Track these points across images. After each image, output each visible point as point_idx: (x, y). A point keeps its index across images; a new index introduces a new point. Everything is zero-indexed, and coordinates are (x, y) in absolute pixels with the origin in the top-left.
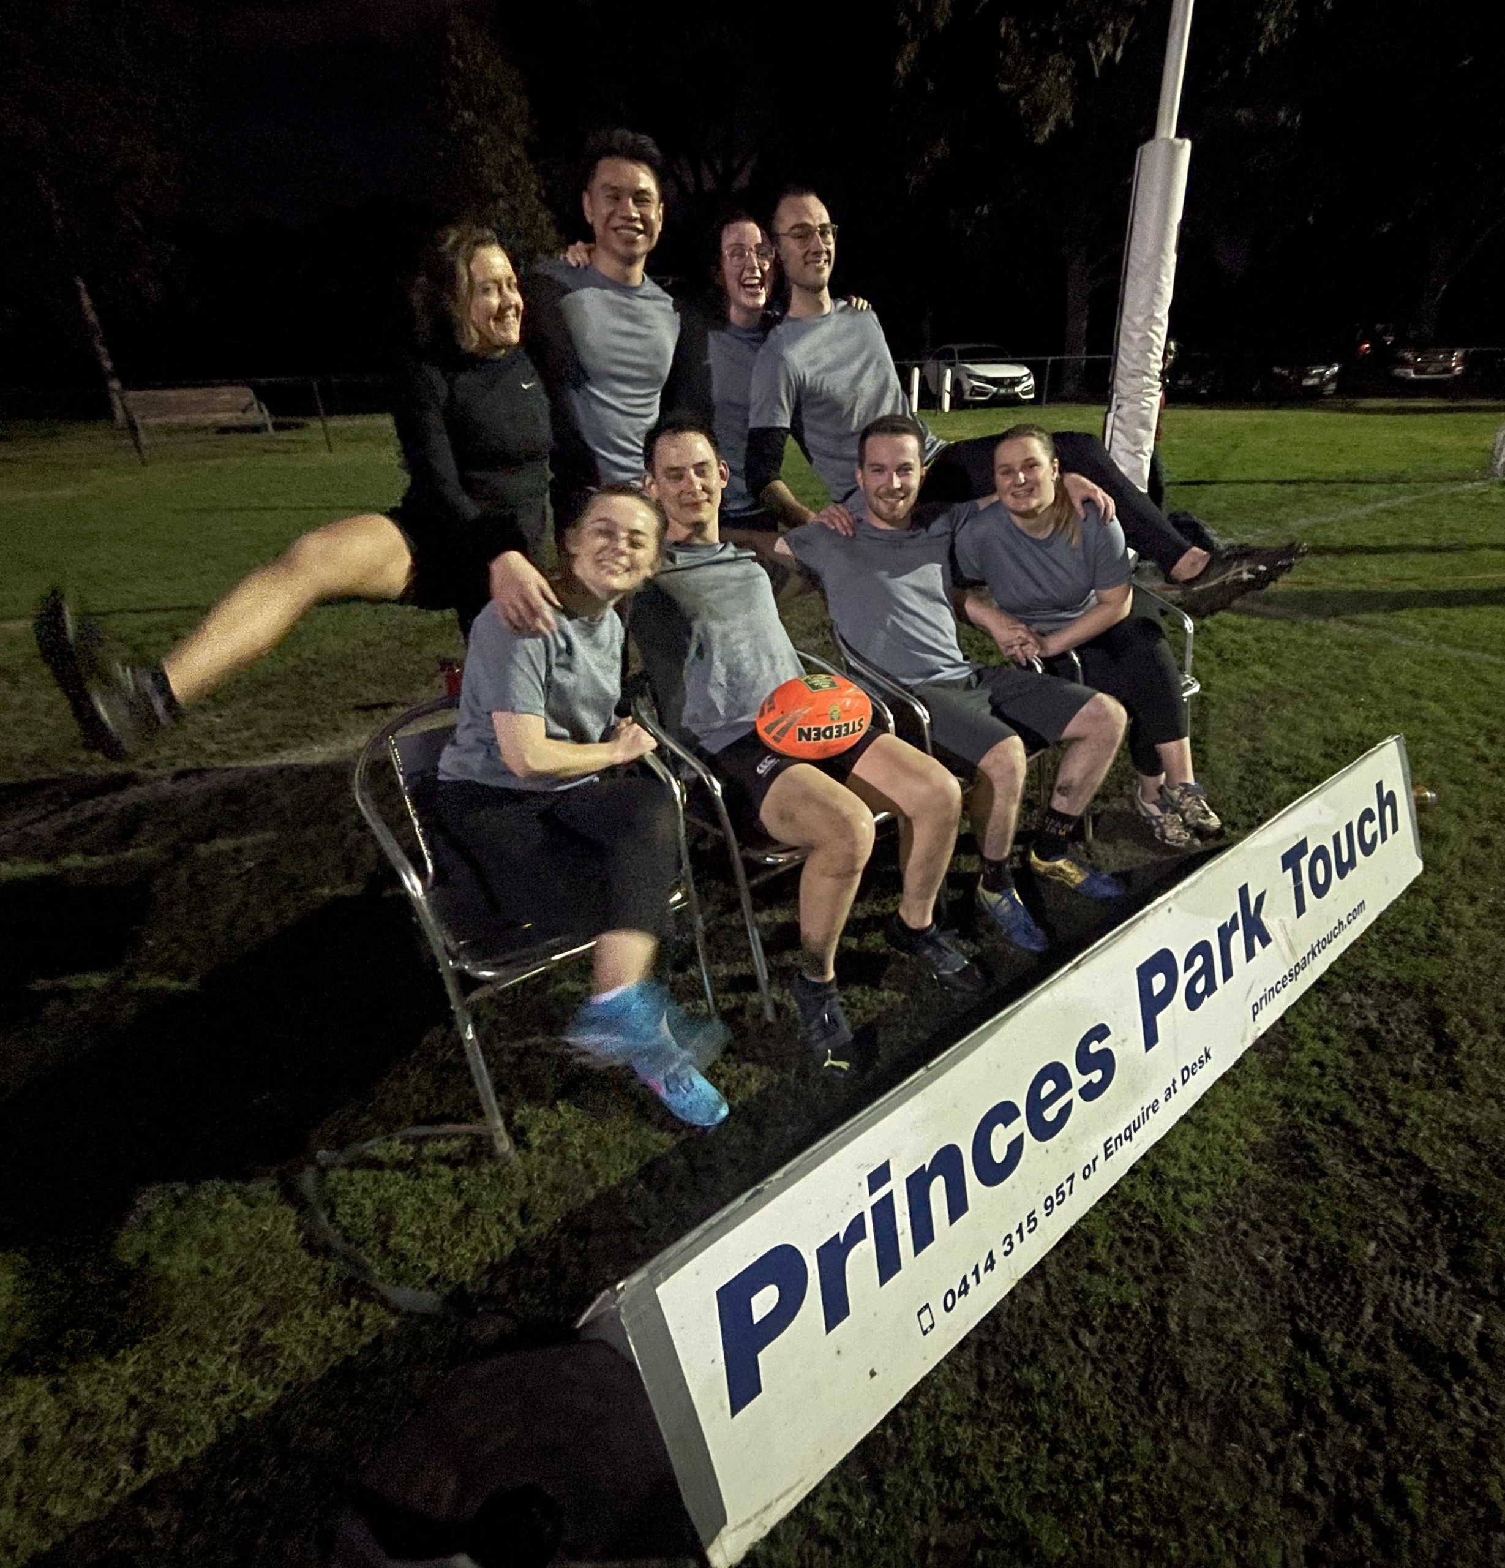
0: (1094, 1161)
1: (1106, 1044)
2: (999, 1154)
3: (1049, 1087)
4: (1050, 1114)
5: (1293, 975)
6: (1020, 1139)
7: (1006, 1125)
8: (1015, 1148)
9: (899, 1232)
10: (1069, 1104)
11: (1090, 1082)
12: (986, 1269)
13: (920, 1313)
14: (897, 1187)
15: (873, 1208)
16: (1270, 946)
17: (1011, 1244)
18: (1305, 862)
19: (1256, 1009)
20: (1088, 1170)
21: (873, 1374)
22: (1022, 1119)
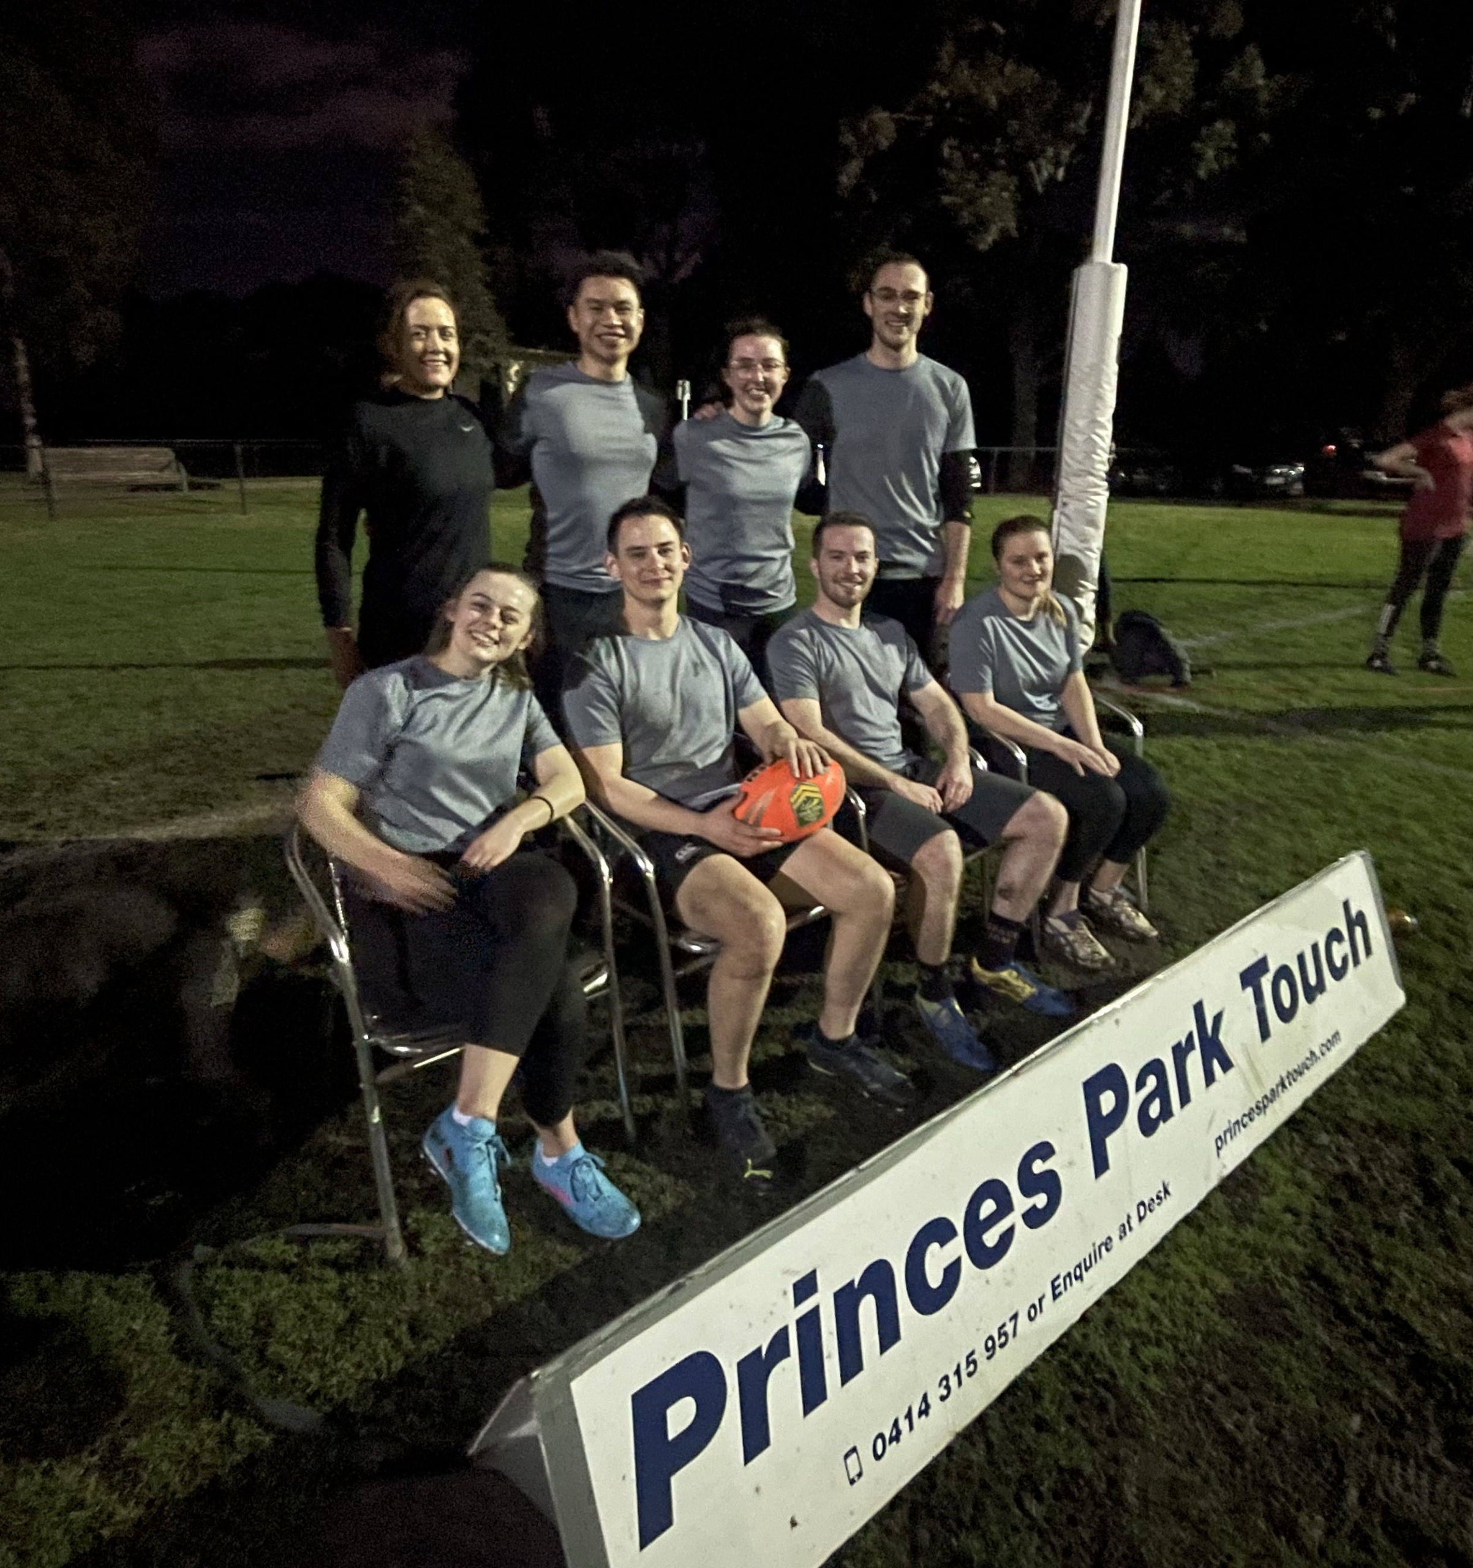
0: (1040, 1300)
1: (1050, 1164)
2: (934, 1278)
3: (988, 1207)
4: (990, 1238)
5: (1261, 1108)
6: (958, 1261)
7: (942, 1245)
8: (952, 1272)
9: (825, 1354)
10: (1011, 1231)
11: (1034, 1207)
12: (921, 1413)
13: (847, 1456)
14: (824, 1300)
15: (799, 1322)
16: (1232, 1072)
17: (948, 1387)
18: (1266, 982)
19: (1220, 1142)
20: (1035, 1310)
21: (794, 1524)
22: (960, 1238)
